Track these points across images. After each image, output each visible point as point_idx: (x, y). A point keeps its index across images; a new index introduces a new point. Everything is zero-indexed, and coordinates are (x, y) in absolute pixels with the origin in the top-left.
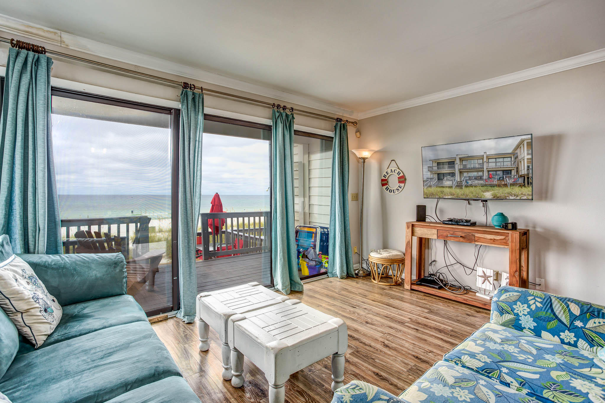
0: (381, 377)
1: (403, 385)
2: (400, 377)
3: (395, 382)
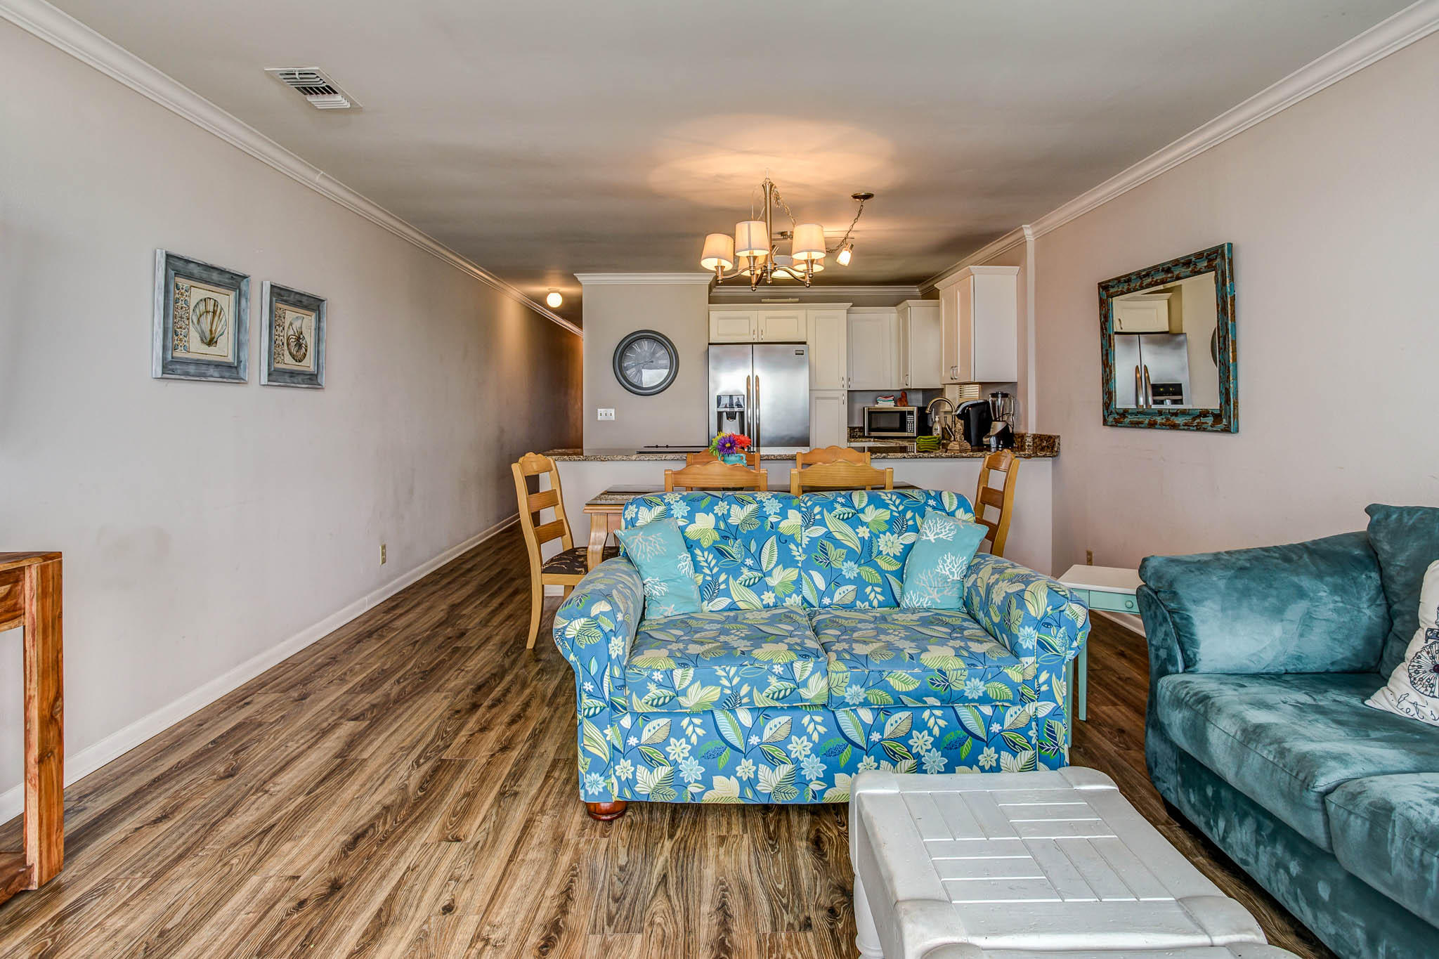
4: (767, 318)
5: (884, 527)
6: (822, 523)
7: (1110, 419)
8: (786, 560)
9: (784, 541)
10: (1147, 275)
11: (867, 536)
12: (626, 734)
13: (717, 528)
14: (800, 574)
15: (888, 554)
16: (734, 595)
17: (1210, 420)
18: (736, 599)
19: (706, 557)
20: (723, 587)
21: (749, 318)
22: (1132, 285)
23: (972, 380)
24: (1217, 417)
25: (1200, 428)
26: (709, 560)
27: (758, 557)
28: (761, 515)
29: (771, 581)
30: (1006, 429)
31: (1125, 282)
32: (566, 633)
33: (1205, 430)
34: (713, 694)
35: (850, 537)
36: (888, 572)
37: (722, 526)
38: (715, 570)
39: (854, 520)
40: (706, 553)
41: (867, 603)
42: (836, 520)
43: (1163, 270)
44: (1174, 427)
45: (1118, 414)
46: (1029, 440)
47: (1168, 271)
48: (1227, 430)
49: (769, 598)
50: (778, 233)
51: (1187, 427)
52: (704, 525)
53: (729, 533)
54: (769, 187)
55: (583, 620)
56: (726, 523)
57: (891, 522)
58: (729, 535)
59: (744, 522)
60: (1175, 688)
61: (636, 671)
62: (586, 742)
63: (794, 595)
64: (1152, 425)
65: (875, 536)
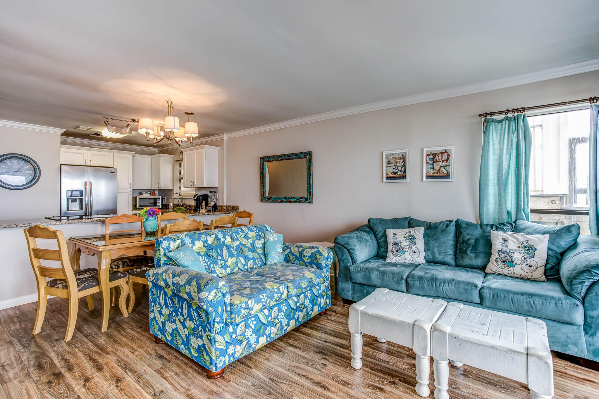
0: (321, 385)
1: (300, 380)
2: (302, 388)
3: (308, 383)
4: (93, 155)
5: (255, 238)
6: (237, 239)
7: (264, 200)
8: (231, 255)
9: (228, 247)
10: (281, 157)
11: (252, 242)
12: (231, 334)
13: (204, 246)
14: (236, 259)
15: (259, 247)
16: (217, 272)
17: (304, 200)
18: (218, 273)
19: (204, 258)
20: (213, 269)
21: (83, 154)
22: (274, 159)
23: (204, 186)
24: (306, 199)
25: (300, 202)
26: (205, 260)
27: (222, 255)
28: (217, 239)
29: (229, 264)
30: (215, 204)
31: (272, 158)
32: (208, 299)
33: (302, 203)
34: (260, 306)
35: (247, 243)
36: (260, 253)
37: (206, 245)
38: (209, 263)
39: (246, 237)
40: (203, 257)
41: (257, 266)
42: (241, 237)
43: (287, 156)
44: (291, 202)
45: (267, 198)
46: (225, 207)
47: (290, 156)
48: (310, 202)
49: (229, 270)
50: (131, 119)
51: (295, 202)
52: (199, 245)
53: (209, 248)
54: (170, 103)
55: (215, 291)
56: (207, 244)
57: (257, 236)
58: (210, 248)
59: (213, 242)
60: (356, 268)
61: (236, 306)
62: (217, 344)
63: (236, 267)
64: (282, 202)
65: (254, 242)
